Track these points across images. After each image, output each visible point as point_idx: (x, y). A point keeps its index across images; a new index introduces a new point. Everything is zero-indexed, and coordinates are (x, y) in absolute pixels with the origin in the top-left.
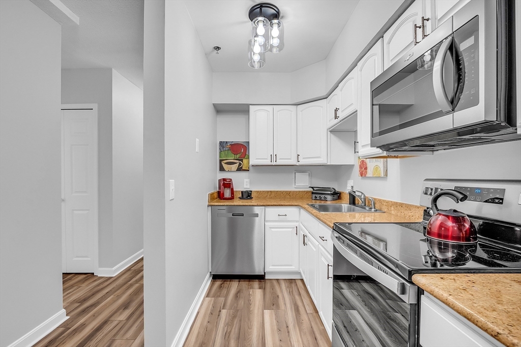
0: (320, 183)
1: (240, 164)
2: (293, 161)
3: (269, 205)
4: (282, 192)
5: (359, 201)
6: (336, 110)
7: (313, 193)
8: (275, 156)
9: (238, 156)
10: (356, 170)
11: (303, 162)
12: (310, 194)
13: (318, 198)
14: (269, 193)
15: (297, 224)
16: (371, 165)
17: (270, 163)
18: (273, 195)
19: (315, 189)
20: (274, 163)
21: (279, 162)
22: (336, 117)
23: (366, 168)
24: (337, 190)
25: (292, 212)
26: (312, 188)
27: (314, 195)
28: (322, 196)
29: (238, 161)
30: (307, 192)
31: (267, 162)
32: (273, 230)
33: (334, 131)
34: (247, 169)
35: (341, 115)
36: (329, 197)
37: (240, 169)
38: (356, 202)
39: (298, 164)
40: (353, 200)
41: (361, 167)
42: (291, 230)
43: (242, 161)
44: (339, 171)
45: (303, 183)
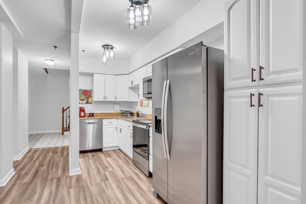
0: (124, 109)
1: (87, 100)
2: (114, 100)
3: (104, 118)
4: (108, 113)
5: (140, 115)
6: (132, 81)
7: (122, 113)
8: (106, 97)
9: (86, 96)
10: (139, 104)
11: (118, 100)
12: (120, 114)
13: (124, 115)
14: (102, 114)
15: (116, 126)
16: (144, 102)
17: (103, 100)
18: (103, 114)
19: (123, 111)
20: (105, 100)
21: (108, 100)
22: (132, 84)
23: (142, 103)
24: (132, 112)
25: (114, 121)
26: (121, 111)
27: (122, 114)
28: (126, 114)
29: (86, 99)
30: (119, 113)
31: (102, 100)
32: (106, 129)
33: (131, 88)
34: (91, 102)
35: (134, 84)
36: (129, 115)
37: (87, 103)
38: (139, 116)
39: (116, 101)
40: (138, 115)
41: (141, 103)
42: (114, 128)
43: (88, 98)
44: (132, 104)
45: (117, 109)
